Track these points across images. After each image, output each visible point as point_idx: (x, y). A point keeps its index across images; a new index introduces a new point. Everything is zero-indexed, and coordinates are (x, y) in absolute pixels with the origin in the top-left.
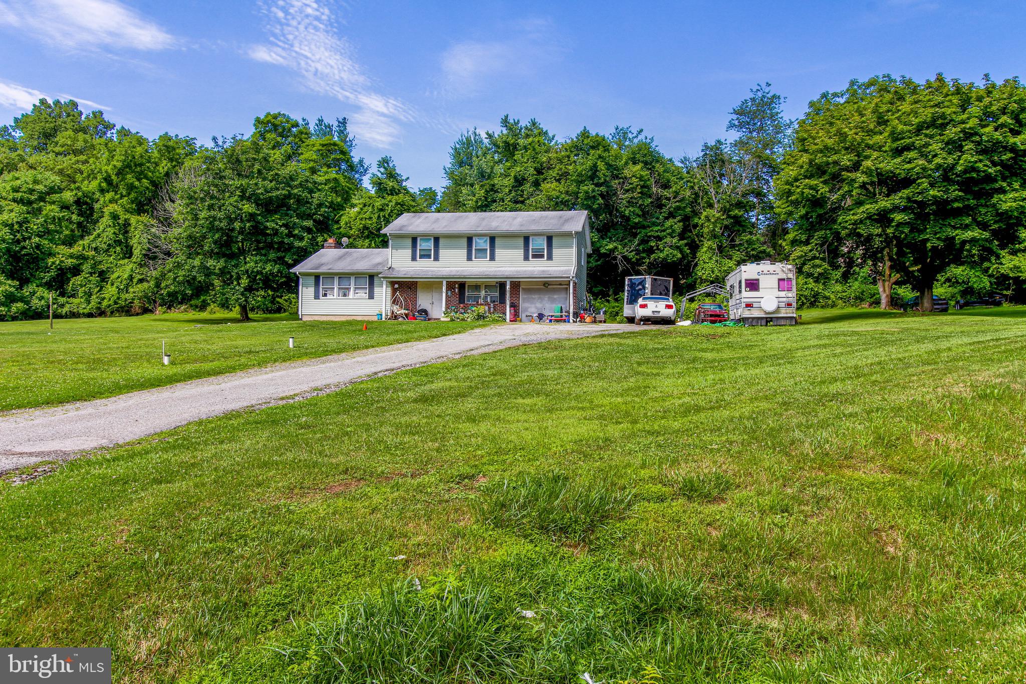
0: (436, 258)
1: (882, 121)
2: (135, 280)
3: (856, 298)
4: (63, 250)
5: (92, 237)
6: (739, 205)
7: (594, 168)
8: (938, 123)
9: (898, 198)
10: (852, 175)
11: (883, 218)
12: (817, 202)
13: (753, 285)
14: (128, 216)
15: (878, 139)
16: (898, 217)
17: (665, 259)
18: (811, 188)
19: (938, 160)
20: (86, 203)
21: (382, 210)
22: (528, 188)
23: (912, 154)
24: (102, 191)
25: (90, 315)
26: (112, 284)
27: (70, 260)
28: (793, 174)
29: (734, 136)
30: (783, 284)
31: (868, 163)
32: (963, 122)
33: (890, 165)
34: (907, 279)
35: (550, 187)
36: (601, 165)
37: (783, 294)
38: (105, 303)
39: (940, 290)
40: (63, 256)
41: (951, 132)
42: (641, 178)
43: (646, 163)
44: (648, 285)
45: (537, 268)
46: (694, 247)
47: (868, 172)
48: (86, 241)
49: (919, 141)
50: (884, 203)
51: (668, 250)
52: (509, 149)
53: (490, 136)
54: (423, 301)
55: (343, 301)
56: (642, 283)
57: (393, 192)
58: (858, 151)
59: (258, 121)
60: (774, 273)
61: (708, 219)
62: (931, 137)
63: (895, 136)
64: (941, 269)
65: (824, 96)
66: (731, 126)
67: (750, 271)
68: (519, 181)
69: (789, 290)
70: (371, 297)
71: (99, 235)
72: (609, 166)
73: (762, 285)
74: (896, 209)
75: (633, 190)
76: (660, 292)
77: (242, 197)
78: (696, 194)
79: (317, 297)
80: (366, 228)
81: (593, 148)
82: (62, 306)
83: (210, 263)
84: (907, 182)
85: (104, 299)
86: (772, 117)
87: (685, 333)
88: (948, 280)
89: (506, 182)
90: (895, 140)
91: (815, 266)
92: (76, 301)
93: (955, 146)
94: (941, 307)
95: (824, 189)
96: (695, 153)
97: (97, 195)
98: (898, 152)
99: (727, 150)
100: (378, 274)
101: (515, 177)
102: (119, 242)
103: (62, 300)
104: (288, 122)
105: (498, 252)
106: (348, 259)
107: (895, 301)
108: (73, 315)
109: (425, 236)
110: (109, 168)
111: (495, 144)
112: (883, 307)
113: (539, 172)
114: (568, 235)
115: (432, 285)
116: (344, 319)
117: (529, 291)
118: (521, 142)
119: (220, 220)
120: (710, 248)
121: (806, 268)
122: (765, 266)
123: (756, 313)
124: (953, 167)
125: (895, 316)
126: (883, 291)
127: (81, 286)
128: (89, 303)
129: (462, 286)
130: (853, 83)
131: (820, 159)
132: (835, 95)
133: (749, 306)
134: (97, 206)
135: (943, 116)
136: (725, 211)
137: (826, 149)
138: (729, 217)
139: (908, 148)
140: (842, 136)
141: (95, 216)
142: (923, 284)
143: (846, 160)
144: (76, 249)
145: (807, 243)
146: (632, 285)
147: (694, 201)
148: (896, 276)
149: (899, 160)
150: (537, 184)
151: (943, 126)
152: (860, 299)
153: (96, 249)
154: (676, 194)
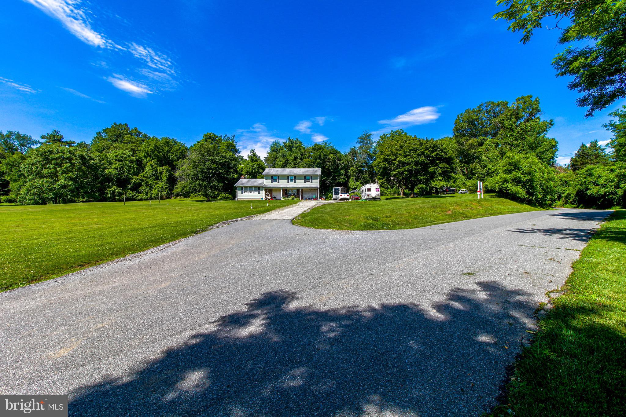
0: (279, 182)
1: (401, 147)
2: (164, 188)
3: (394, 193)
4: (135, 177)
5: (144, 173)
6: (361, 166)
7: (320, 155)
8: (415, 150)
9: (406, 168)
10: (394, 162)
11: (402, 173)
12: (385, 168)
13: (369, 190)
14: (156, 166)
15: (401, 152)
16: (406, 173)
17: (340, 182)
18: (384, 165)
19: (415, 159)
20: (139, 161)
21: (253, 166)
22: (298, 160)
23: (409, 157)
24: (145, 157)
25: (147, 199)
26: (155, 189)
27: (138, 181)
28: (379, 161)
29: (358, 145)
30: (377, 190)
31: (398, 159)
32: (421, 150)
33: (404, 159)
34: (407, 188)
35: (306, 160)
36: (322, 154)
37: (377, 192)
38: (153, 195)
39: (416, 191)
40: (135, 179)
41: (418, 152)
42: (334, 158)
43: (334, 154)
44: (340, 190)
45: (308, 185)
46: (349, 178)
47: (399, 161)
48: (142, 174)
49: (411, 154)
50: (402, 169)
51: (341, 179)
52: (290, 148)
53: (284, 143)
54: (274, 194)
55: (250, 194)
56: (338, 189)
57: (256, 161)
58: (396, 155)
59: (205, 135)
60: (375, 187)
61: (352, 170)
62: (413, 153)
63: (405, 152)
64: (417, 185)
65: (384, 134)
66: (358, 142)
67: (368, 186)
68: (296, 158)
69: (379, 191)
70: (259, 193)
71: (147, 172)
72: (325, 155)
73: (371, 190)
74: (405, 171)
75: (331, 162)
76: (343, 191)
77: (212, 162)
78: (349, 163)
79: (242, 193)
80: (248, 172)
81: (319, 149)
82: (137, 196)
83: (201, 183)
84: (408, 164)
85: (152, 194)
86: (370, 140)
87: (351, 202)
88: (418, 188)
89: (291, 158)
90: (405, 153)
91: (385, 185)
92: (142, 194)
93: (419, 155)
94: (416, 196)
95: (387, 165)
96: (348, 151)
97: (143, 158)
98: (405, 156)
99: (356, 149)
100: (261, 187)
101: (295, 157)
102: (154, 175)
103: (137, 194)
104: (215, 136)
105: (297, 180)
106: (251, 182)
107: (405, 194)
108: (141, 200)
109: (275, 175)
110: (149, 150)
111: (286, 146)
112: (401, 195)
113: (302, 155)
114: (317, 175)
115: (278, 189)
116: (250, 200)
117: (305, 191)
118: (295, 145)
119: (205, 169)
120: (353, 179)
121: (383, 185)
122: (372, 185)
123: (370, 197)
124: (419, 161)
125: (405, 198)
126: (401, 191)
127: (144, 190)
128: (147, 195)
129: (286, 189)
130: (392, 131)
131: (386, 157)
132: (387, 135)
133: (368, 195)
134: (143, 162)
135: (416, 148)
136: (357, 168)
137: (388, 156)
138: (358, 170)
139: (408, 155)
140: (392, 152)
141: (143, 165)
142: (412, 189)
143: (393, 158)
144: (140, 176)
145: (383, 179)
146: (335, 190)
147: (348, 165)
148: (405, 187)
149: (405, 158)
150: (301, 159)
151: (416, 151)
152: (395, 193)
153: (146, 177)
154: (343, 163)
